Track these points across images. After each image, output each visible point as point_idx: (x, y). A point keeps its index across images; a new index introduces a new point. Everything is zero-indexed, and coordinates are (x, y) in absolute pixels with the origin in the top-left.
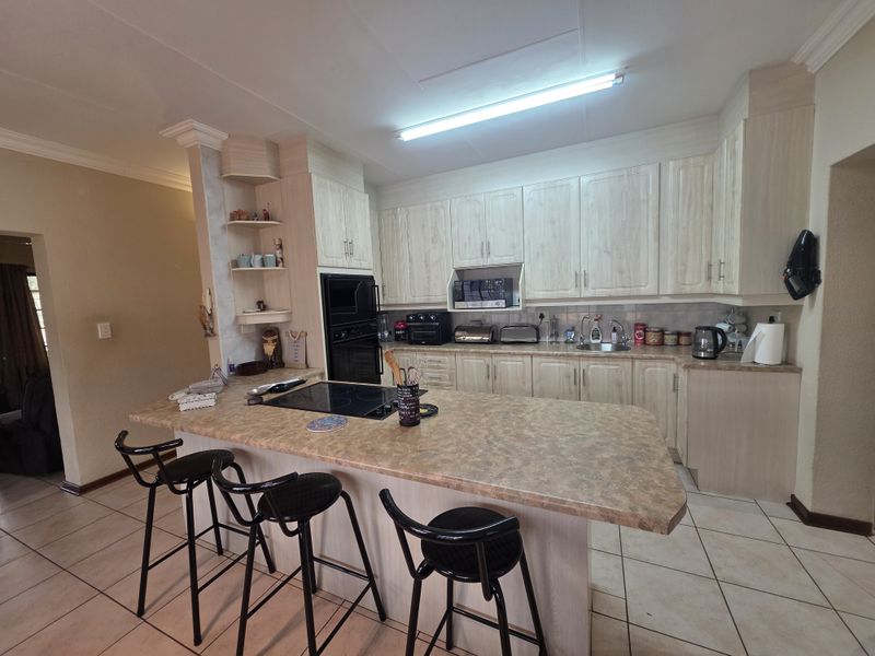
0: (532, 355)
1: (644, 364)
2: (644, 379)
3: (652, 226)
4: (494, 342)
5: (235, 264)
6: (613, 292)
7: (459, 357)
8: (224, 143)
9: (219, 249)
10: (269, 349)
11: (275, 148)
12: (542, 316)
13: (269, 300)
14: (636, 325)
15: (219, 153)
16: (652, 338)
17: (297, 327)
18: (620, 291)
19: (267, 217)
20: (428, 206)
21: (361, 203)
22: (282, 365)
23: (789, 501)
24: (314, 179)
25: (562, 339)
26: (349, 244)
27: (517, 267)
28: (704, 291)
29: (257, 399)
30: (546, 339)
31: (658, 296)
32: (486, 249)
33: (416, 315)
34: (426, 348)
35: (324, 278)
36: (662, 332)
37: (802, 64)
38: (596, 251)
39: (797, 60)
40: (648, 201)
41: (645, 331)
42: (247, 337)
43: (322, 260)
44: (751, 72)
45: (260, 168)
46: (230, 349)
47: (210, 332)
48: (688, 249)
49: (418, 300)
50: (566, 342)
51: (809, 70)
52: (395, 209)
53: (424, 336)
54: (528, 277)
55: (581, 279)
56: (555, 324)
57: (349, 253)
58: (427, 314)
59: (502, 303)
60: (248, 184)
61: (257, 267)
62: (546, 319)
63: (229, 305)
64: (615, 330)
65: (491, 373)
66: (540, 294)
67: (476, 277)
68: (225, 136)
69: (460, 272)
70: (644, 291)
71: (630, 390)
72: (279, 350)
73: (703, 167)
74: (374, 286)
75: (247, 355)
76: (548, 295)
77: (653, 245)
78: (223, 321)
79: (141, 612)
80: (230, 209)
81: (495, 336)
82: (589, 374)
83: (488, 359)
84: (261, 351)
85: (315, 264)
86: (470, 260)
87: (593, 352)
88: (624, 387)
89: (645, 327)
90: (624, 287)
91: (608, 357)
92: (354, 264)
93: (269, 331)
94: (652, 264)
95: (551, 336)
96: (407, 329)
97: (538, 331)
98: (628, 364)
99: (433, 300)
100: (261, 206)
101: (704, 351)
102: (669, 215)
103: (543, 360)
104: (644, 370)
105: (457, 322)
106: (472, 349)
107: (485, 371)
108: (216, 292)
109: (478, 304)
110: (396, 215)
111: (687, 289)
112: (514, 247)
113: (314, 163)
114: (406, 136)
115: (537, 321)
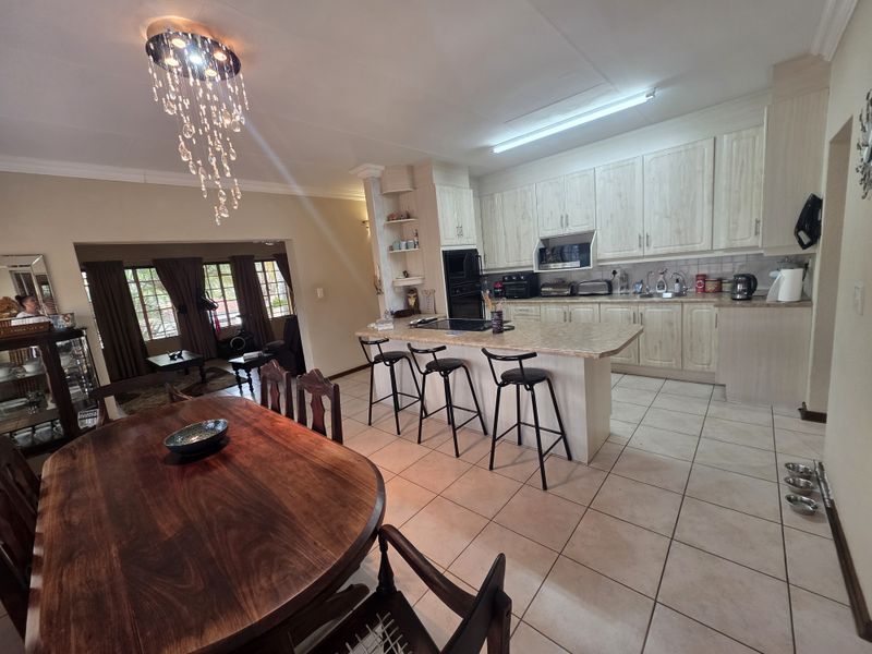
0: (600, 303)
1: (692, 306)
2: (691, 319)
3: (707, 192)
4: (573, 294)
5: (391, 248)
6: (671, 249)
7: (543, 307)
8: (383, 172)
9: (382, 239)
10: (412, 302)
11: (411, 169)
12: (614, 273)
13: (411, 270)
14: (698, 276)
15: (380, 179)
16: (710, 287)
17: (428, 287)
18: (678, 249)
19: (408, 217)
20: (518, 190)
21: (467, 196)
22: (420, 312)
23: (801, 407)
24: (437, 187)
25: (631, 291)
26: (460, 228)
27: (591, 233)
28: (754, 244)
29: (415, 326)
30: (617, 291)
31: (712, 251)
32: (565, 220)
33: (510, 276)
34: (517, 301)
35: (445, 254)
36: (720, 281)
37: (820, 55)
38: (657, 217)
39: (814, 52)
40: (703, 172)
41: (705, 281)
42: (399, 294)
43: (443, 242)
44: (775, 66)
45: (404, 185)
46: (391, 301)
47: (379, 291)
48: (739, 211)
49: (511, 265)
50: (635, 293)
51: (825, 59)
52: (492, 194)
53: (517, 292)
54: (599, 242)
55: (644, 240)
56: (625, 278)
57: (460, 235)
58: (518, 275)
59: (577, 264)
60: (396, 195)
61: (404, 249)
62: (618, 274)
63: (389, 274)
64: (677, 281)
65: (568, 318)
66: (609, 255)
67: (558, 243)
68: (383, 168)
69: (545, 241)
70: (698, 247)
71: (680, 327)
72: (417, 303)
73: (754, 138)
74: (478, 256)
75: (399, 306)
76: (617, 255)
77: (707, 208)
78: (386, 286)
79: (370, 424)
80: (387, 214)
81: (574, 291)
82: (646, 316)
83: (565, 307)
84: (407, 303)
85: (439, 245)
86: (553, 230)
87: (655, 299)
88: (675, 326)
89: (704, 278)
90: (682, 245)
91: (666, 302)
92: (464, 241)
93: (411, 290)
94: (707, 223)
95: (622, 288)
96: (503, 288)
97: (610, 285)
98: (678, 307)
99: (523, 264)
100: (404, 209)
101: (740, 293)
102: (722, 182)
103: (609, 306)
104: (692, 310)
105: (544, 280)
106: (553, 300)
107: (562, 316)
108: (382, 266)
109: (560, 265)
110: (493, 199)
111: (738, 244)
112: (588, 218)
113: (437, 177)
114: (497, 150)
115: (609, 276)
